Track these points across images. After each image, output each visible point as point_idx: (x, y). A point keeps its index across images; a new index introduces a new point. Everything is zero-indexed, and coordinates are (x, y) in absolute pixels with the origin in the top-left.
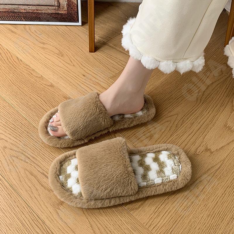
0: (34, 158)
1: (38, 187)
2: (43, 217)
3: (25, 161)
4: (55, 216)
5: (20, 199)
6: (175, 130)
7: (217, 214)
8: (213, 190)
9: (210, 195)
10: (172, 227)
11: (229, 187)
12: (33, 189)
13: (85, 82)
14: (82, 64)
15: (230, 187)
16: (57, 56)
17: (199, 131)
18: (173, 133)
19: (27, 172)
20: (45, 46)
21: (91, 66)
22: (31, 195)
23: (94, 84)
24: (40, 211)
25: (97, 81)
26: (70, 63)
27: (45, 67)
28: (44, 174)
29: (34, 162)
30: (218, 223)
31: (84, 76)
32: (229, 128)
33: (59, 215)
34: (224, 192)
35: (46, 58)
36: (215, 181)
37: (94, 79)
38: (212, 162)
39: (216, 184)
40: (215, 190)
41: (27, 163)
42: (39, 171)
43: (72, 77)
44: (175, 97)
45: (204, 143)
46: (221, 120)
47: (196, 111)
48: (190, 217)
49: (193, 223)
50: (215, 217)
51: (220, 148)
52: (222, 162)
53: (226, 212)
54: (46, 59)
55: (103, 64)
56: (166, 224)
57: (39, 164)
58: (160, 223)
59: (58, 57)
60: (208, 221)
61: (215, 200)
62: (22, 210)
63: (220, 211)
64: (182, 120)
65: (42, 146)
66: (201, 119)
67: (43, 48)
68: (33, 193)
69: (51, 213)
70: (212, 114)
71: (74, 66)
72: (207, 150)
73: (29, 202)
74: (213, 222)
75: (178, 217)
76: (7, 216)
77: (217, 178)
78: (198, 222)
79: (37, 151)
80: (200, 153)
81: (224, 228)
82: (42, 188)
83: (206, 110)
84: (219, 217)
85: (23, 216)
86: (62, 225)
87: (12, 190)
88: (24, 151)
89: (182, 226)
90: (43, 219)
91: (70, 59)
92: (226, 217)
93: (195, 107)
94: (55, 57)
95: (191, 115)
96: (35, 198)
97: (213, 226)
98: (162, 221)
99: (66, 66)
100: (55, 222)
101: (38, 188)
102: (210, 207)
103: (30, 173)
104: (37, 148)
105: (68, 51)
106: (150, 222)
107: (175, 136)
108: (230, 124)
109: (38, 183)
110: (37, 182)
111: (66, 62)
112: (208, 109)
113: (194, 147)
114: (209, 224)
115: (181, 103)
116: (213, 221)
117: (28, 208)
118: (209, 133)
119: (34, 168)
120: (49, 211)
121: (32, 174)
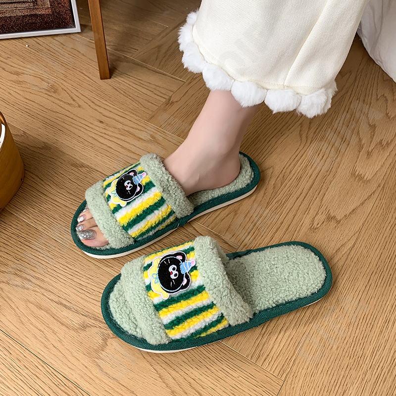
0: (38, 279)
1: (56, 326)
2: (74, 377)
3: (24, 287)
4: (96, 371)
5: (27, 353)
6: (274, 194)
7: (361, 320)
8: (350, 282)
9: (346, 292)
10: (294, 355)
11: (374, 272)
12: (47, 332)
13: (105, 134)
14: (95, 102)
15: (376, 272)
16: (47, 93)
17: (312, 189)
18: (271, 199)
19: (30, 305)
20: (21, 78)
21: (111, 102)
22: (46, 343)
23: (122, 135)
24: (67, 368)
25: (126, 128)
26: (72, 102)
27: (27, 117)
28: (61, 304)
29: (40, 286)
30: (366, 334)
31: (101, 122)
32: (360, 178)
33: (101, 369)
34: (368, 283)
35: (27, 99)
36: (351, 268)
37: (120, 126)
38: (342, 238)
39: (354, 273)
40: (353, 281)
41: (28, 289)
42: (52, 300)
43: (79, 126)
44: (265, 139)
45: (323, 208)
46: (344, 167)
47: (302, 157)
48: (321, 333)
49: (327, 341)
50: (360, 324)
51: (350, 213)
52: (357, 235)
53: (376, 314)
54: (27, 101)
55: (130, 98)
56: (283, 351)
57: (50, 288)
58: (274, 350)
59: (49, 95)
60: (349, 333)
61: (355, 298)
62: (34, 373)
63: (367, 314)
64: (281, 176)
65: (49, 255)
66: (313, 168)
67: (19, 82)
68: (48, 339)
69: (86, 367)
70: (329, 159)
71: (79, 106)
72: (330, 218)
73: (45, 356)
74: (358, 334)
75: (301, 336)
76: (8, 387)
77: (354, 262)
78: (334, 337)
79: (41, 266)
80: (319, 225)
81: (376, 340)
82: (64, 328)
83: (317, 154)
84: (366, 324)
85: (38, 381)
86: (111, 384)
87: (10, 341)
88: (18, 270)
89: (310, 349)
90: (75, 380)
91: (70, 96)
92: (376, 322)
93: (299, 150)
94: (43, 95)
95: (295, 166)
96: (54, 347)
97: (359, 340)
98: (276, 346)
99: (65, 109)
100: (97, 381)
101: (56, 329)
102: (350, 309)
103: (37, 306)
104: (40, 261)
105: (64, 83)
106: (258, 352)
107: (274, 203)
108: (359, 170)
109: (55, 321)
110: (52, 319)
111: (65, 103)
112: (321, 151)
113: (308, 217)
114: (352, 337)
115: (276, 146)
116: (357, 332)
117: (44, 366)
118: (329, 190)
119: (42, 297)
120: (83, 365)
121: (40, 307)
